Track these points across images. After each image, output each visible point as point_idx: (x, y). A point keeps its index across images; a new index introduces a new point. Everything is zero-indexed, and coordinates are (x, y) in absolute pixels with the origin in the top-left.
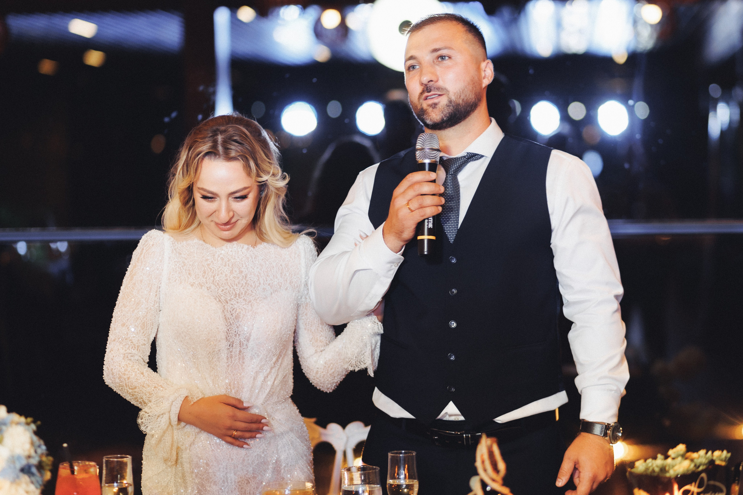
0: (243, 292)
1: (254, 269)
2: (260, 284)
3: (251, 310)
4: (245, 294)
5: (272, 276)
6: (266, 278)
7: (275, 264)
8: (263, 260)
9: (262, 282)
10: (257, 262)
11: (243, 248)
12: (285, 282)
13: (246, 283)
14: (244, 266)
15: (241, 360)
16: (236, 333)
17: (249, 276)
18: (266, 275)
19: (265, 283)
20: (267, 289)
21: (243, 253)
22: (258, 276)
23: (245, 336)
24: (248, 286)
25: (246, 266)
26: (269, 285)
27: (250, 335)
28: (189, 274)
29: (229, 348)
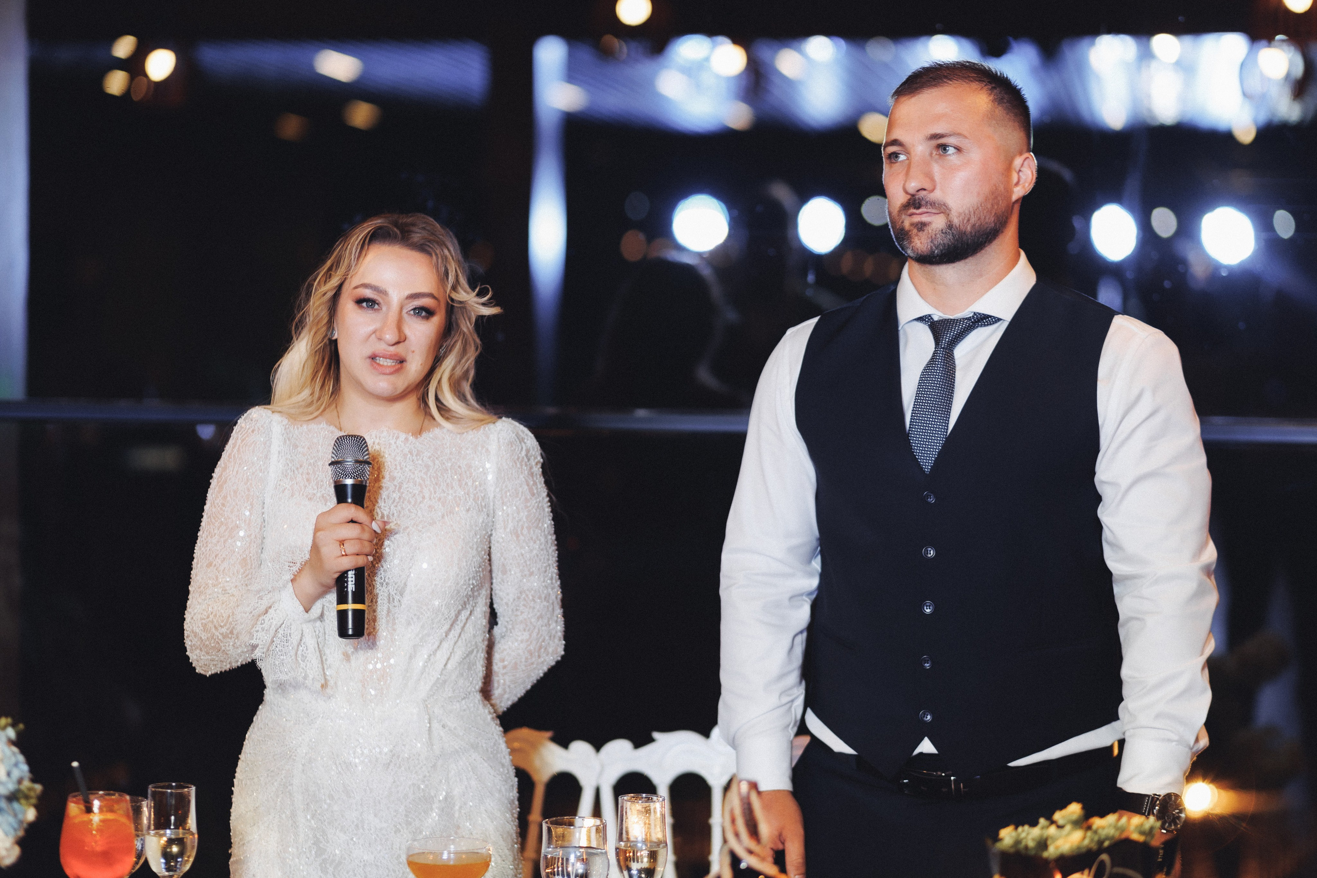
0: (395, 512)
1: (414, 473)
2: (424, 498)
3: (408, 543)
4: (399, 516)
5: (445, 484)
6: (434, 488)
7: (450, 464)
8: (430, 458)
9: (427, 495)
10: (420, 462)
11: (397, 438)
12: (467, 496)
13: (400, 498)
14: (398, 467)
15: (390, 625)
16: (382, 581)
17: (405, 486)
18: (434, 483)
19: (432, 497)
20: (436, 507)
21: (397, 447)
22: (420, 485)
23: (396, 586)
24: (403, 503)
25: (401, 469)
26: (440, 499)
27: (405, 584)
28: (308, 480)
29: (370, 604)
